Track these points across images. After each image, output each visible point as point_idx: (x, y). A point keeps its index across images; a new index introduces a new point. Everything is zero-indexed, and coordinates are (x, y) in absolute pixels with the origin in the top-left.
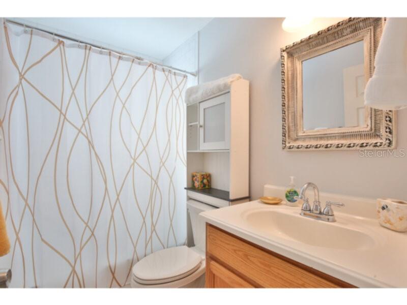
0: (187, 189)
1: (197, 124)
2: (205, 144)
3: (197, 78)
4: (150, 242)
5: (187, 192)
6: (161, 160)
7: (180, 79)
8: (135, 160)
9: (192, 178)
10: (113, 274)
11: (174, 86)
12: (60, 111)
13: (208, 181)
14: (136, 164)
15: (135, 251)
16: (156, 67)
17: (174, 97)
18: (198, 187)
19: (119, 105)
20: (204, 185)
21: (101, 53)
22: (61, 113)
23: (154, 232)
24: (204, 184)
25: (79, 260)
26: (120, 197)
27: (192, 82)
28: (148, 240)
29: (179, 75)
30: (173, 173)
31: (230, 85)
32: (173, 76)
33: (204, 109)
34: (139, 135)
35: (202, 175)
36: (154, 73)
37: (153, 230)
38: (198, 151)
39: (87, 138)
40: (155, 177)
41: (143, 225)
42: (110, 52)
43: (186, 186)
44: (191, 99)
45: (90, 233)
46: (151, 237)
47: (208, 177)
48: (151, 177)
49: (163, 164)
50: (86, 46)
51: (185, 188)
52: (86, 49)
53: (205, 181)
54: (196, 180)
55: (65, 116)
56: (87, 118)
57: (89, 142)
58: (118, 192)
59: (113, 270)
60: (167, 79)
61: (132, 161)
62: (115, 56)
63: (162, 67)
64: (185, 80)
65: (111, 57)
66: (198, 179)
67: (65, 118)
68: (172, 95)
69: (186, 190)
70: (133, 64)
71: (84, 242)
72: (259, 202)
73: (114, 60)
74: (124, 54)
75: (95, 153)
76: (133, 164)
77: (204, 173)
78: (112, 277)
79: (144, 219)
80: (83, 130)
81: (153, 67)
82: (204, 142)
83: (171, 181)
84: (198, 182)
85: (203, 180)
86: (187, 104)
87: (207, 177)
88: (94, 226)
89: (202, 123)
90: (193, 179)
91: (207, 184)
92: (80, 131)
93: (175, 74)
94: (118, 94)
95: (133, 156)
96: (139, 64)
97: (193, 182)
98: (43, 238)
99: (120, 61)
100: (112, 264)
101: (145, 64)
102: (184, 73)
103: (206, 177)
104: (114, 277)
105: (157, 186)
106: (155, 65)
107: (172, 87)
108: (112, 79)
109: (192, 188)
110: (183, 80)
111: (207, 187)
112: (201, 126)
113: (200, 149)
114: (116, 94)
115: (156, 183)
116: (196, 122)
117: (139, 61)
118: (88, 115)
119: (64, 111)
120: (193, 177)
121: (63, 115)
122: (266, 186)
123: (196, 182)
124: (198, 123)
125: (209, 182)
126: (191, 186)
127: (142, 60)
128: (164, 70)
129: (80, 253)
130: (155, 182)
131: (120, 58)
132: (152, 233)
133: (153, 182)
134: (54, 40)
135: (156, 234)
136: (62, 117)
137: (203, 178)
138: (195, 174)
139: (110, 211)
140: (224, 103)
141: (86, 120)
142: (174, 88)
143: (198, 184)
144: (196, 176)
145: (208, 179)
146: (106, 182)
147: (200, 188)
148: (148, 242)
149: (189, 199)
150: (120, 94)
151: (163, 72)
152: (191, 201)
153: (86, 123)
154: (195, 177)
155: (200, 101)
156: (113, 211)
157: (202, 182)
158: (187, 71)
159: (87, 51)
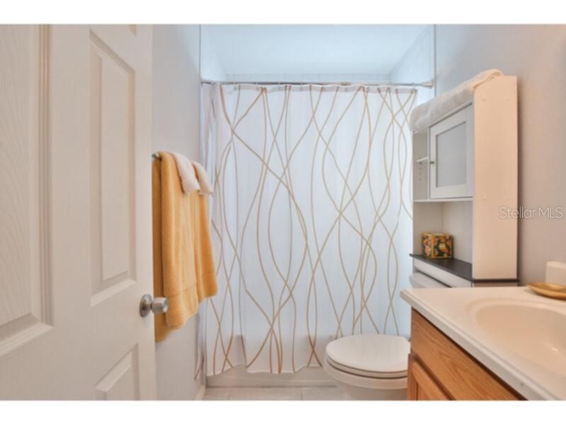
0: (414, 256)
1: (427, 160)
2: (439, 188)
3: (433, 89)
4: (359, 320)
5: (413, 262)
6: (377, 212)
7: (404, 97)
8: (341, 213)
9: (421, 240)
10: (313, 347)
11: (396, 108)
12: (263, 161)
13: (447, 246)
14: (342, 218)
15: (339, 327)
16: (368, 88)
17: (395, 124)
18: (430, 255)
19: (322, 146)
20: (441, 253)
21: (301, 90)
22: (264, 163)
23: (365, 309)
24: (439, 250)
25: (277, 319)
26: (322, 257)
27: (424, 97)
28: (356, 317)
29: (403, 91)
30: (394, 232)
31: (473, 92)
32: (394, 96)
33: (437, 136)
34: (346, 181)
35: (437, 237)
36: (366, 98)
37: (364, 306)
38: (428, 200)
39: (287, 187)
40: (366, 236)
41: (349, 297)
42: (311, 87)
43: (412, 252)
44: (417, 123)
45: (289, 294)
46: (360, 314)
47: (450, 241)
48: (361, 235)
49: (380, 218)
50: (286, 87)
51: (411, 255)
52: (286, 89)
53: (442, 247)
54: (427, 244)
55: (267, 165)
56: (288, 165)
57: (289, 192)
58: (320, 250)
59: (313, 343)
60: (385, 101)
61: (338, 214)
62: (316, 89)
63: (377, 87)
64: (412, 98)
65: (312, 92)
66: (429, 243)
67: (267, 167)
68: (392, 122)
69: (411, 258)
70: (339, 93)
71: (283, 301)
72: (526, 291)
73: (316, 94)
74: (327, 84)
75: (296, 204)
76: (339, 218)
77: (441, 235)
78: (311, 350)
79: (351, 289)
80: (284, 180)
81: (364, 91)
82: (437, 186)
83: (391, 242)
84: (430, 246)
85: (438, 245)
86: (414, 132)
87: (446, 240)
88: (293, 285)
89: (433, 158)
90: (423, 242)
91: (447, 251)
92: (281, 181)
93: (397, 91)
94: (320, 133)
95: (339, 208)
96: (346, 90)
97: (424, 247)
98: (247, 288)
99: (323, 93)
100: (312, 335)
101: (352, 89)
102: (412, 87)
103: (443, 240)
104: (313, 352)
105: (370, 248)
106: (366, 87)
107: (392, 112)
108: (313, 117)
109: (420, 255)
110: (410, 97)
111: (445, 256)
112: (433, 163)
113: (432, 197)
114: (318, 133)
115: (368, 244)
116: (424, 157)
117: (346, 87)
118: (288, 162)
119: (266, 161)
120: (424, 238)
121: (265, 164)
122: (551, 264)
123: (427, 247)
124: (427, 158)
125: (451, 249)
126: (420, 253)
127: (349, 84)
128: (379, 90)
129: (278, 313)
130: (367, 242)
131: (322, 90)
132: (362, 309)
133: (364, 243)
134: (257, 89)
135: (368, 312)
136: (265, 167)
137: (439, 242)
138: (426, 234)
139: (311, 271)
140: (465, 122)
141: (286, 168)
142: (395, 112)
143: (429, 250)
144: (427, 237)
145: (449, 243)
146: (306, 239)
147: (433, 256)
148: (357, 320)
149: (417, 271)
150: (322, 134)
151: (378, 94)
152: (419, 274)
153: (287, 172)
154: (426, 240)
155: (430, 125)
156: (313, 272)
157: (436, 247)
158: (416, 82)
159: (287, 91)
